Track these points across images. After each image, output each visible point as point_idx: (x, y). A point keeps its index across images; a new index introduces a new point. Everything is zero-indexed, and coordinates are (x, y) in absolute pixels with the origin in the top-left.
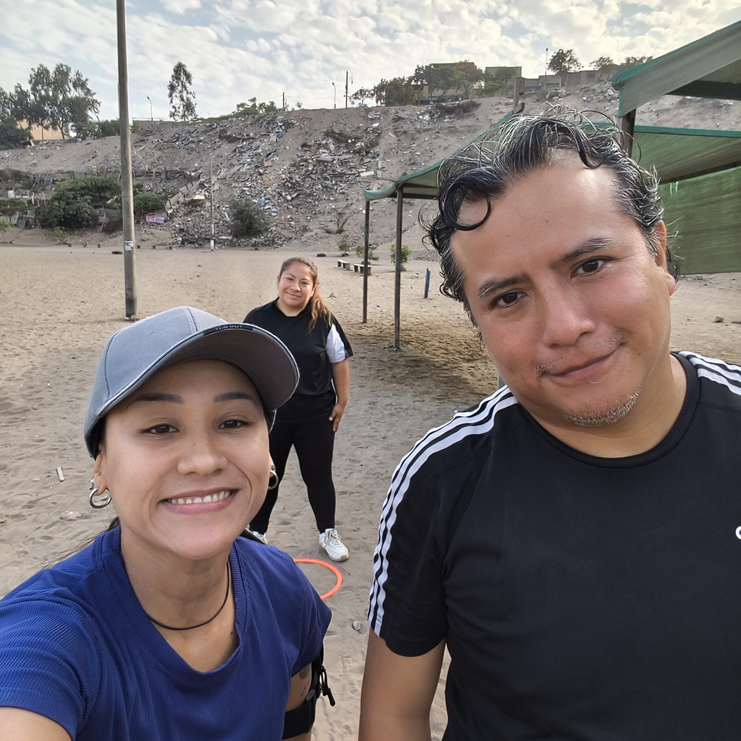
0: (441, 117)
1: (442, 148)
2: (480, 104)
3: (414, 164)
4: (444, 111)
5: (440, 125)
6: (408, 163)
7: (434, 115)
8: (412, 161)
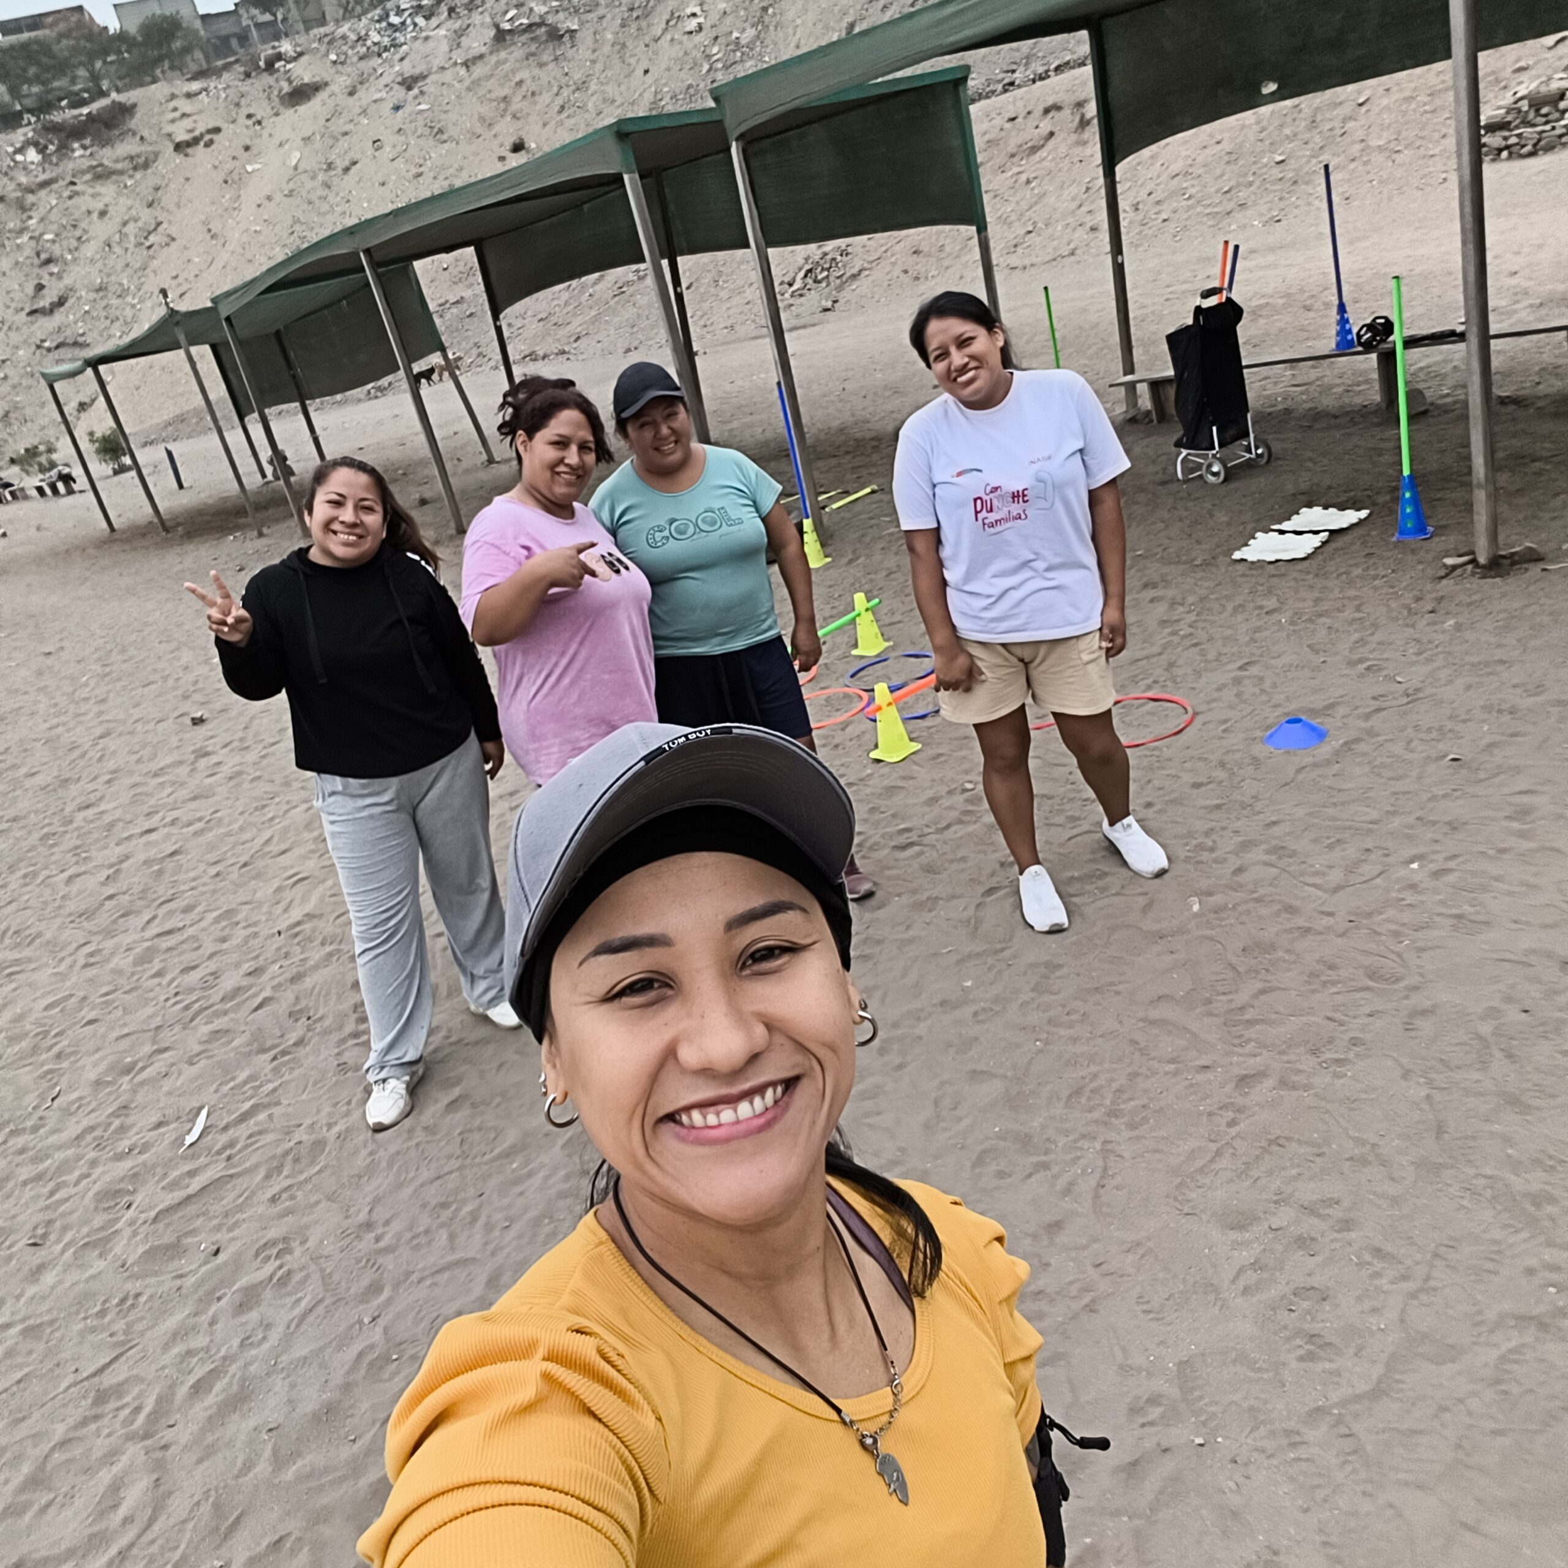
0: (64, 149)
1: (95, 215)
2: (134, 106)
3: (48, 261)
4: (63, 135)
5: (69, 166)
6: (36, 261)
7: (46, 147)
8: (43, 256)
